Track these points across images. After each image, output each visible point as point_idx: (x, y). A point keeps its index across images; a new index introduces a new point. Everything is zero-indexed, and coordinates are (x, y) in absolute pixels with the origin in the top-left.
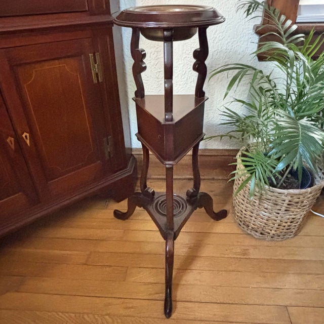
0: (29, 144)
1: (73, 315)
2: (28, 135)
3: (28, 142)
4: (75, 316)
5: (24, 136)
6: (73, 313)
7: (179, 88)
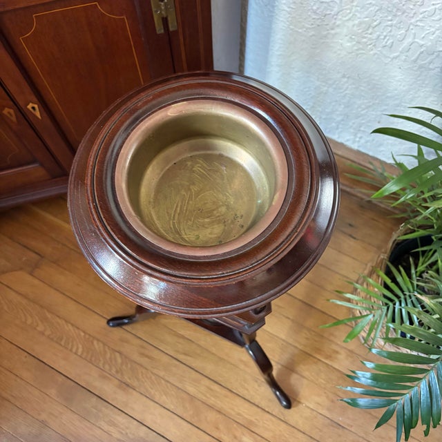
0: (40, 117)
1: (82, 334)
2: (36, 106)
3: (38, 114)
4: (84, 336)
5: (29, 107)
6: (84, 332)
7: (355, 48)
